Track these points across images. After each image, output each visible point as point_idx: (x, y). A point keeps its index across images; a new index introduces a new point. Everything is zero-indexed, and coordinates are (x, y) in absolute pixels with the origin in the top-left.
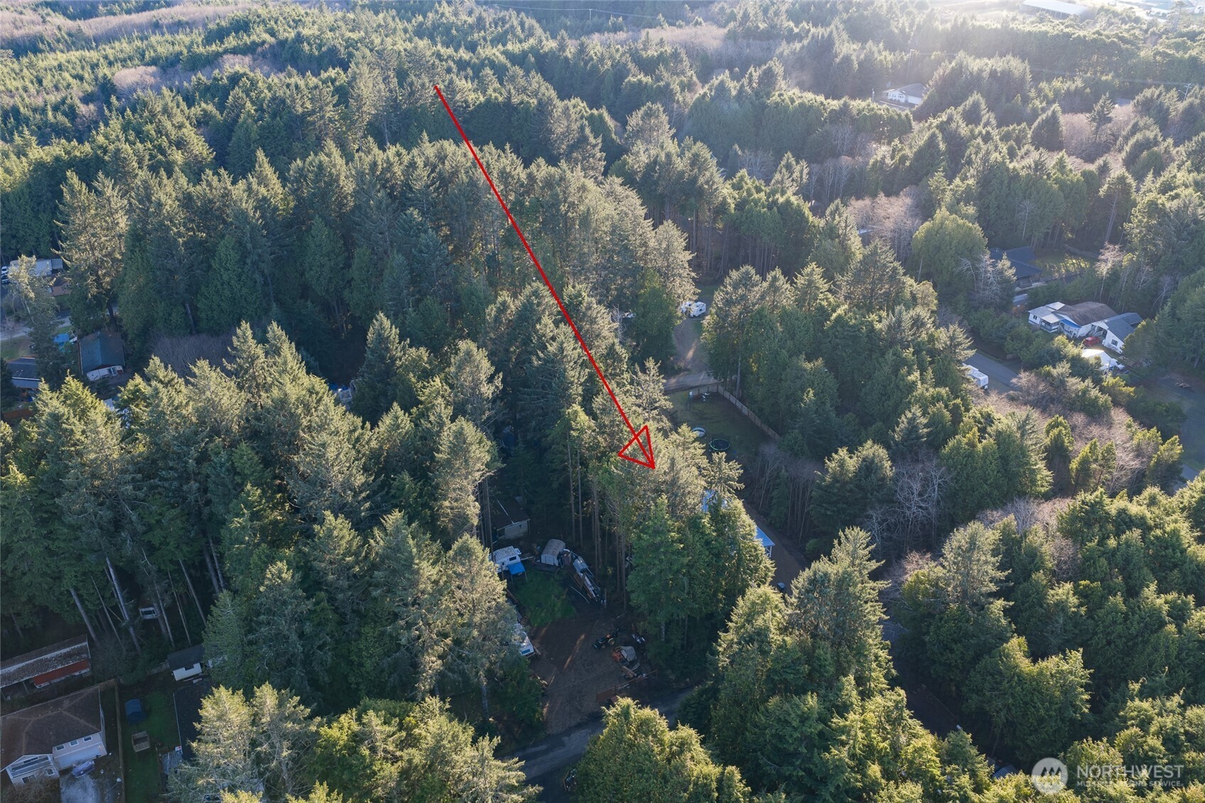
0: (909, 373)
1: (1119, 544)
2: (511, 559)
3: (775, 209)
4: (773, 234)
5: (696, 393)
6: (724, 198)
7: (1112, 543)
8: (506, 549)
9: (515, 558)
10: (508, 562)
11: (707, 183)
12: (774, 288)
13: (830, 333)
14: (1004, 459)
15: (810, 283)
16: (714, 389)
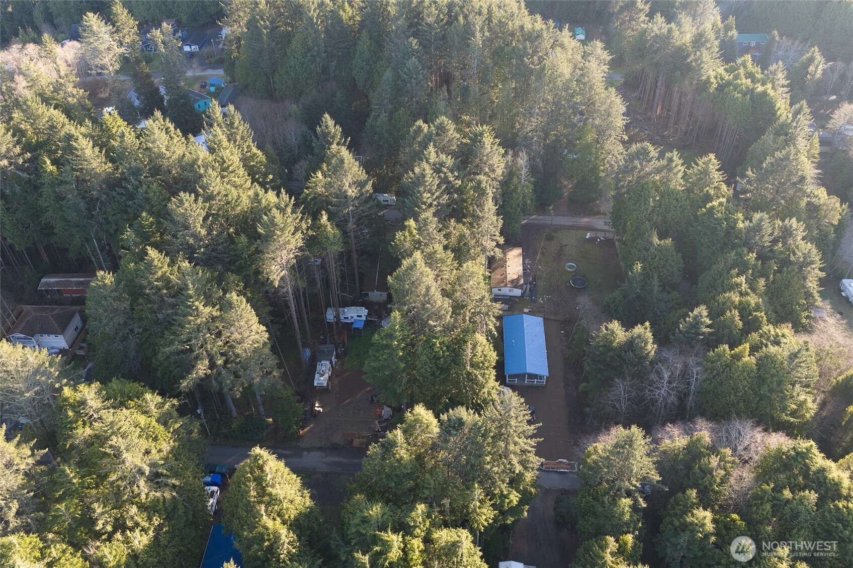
0: (738, 275)
1: (794, 498)
2: (358, 316)
3: (748, 96)
4: (738, 118)
5: (594, 235)
6: (709, 78)
7: (787, 494)
8: (358, 308)
9: (361, 316)
10: (355, 318)
11: (696, 60)
12: (669, 167)
13: (700, 219)
14: (761, 380)
15: (705, 172)
16: (610, 236)
